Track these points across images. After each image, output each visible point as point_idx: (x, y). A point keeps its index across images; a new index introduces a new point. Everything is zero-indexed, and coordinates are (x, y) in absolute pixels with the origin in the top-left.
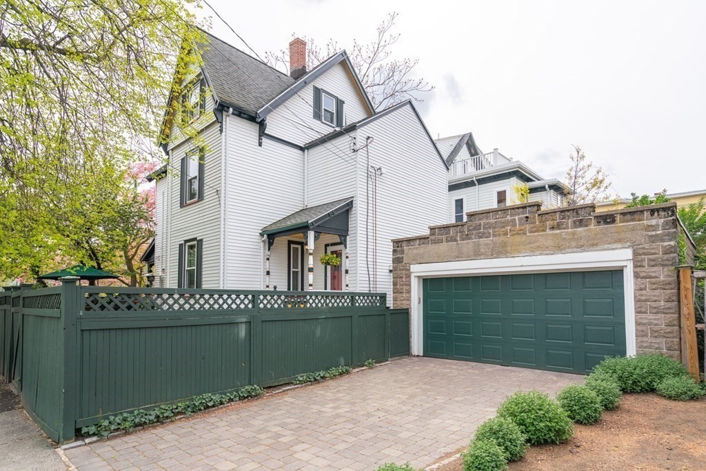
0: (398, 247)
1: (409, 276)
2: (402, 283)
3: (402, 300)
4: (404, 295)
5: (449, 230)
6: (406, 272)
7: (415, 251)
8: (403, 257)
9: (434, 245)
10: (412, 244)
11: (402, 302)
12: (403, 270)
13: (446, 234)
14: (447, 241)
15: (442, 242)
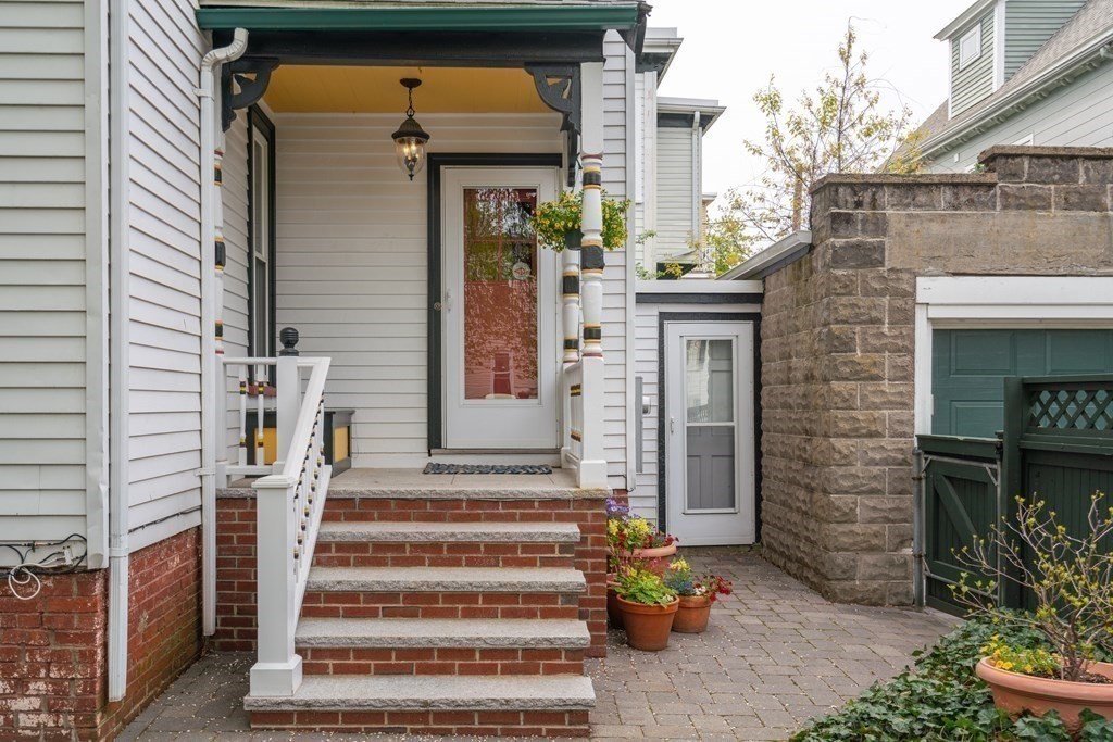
0: (859, 204)
1: (905, 318)
2: (877, 343)
3: (877, 407)
4: (886, 386)
5: (1075, 169)
6: (899, 303)
7: (936, 228)
8: (880, 248)
9: (1014, 212)
10: (922, 198)
11: (876, 414)
12: (881, 293)
13: (1062, 180)
14: (1068, 206)
15: (1047, 207)
